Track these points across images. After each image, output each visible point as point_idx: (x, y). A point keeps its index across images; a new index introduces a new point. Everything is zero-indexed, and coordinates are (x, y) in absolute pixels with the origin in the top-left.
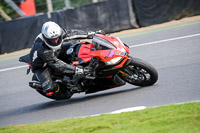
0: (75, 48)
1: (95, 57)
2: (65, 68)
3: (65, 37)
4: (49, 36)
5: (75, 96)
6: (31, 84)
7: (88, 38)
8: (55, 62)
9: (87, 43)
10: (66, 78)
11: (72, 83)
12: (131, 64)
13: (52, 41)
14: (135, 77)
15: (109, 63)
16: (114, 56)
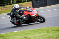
0: (23, 12)
1: (28, 14)
2: (20, 17)
3: (20, 8)
4: (16, 8)
5: (22, 25)
6: (10, 21)
7: (27, 9)
8: (17, 15)
9: (26, 10)
10: (20, 20)
11: (22, 21)
12: (38, 16)
13: (17, 9)
14: (39, 20)
15: (32, 16)
16: (34, 14)
